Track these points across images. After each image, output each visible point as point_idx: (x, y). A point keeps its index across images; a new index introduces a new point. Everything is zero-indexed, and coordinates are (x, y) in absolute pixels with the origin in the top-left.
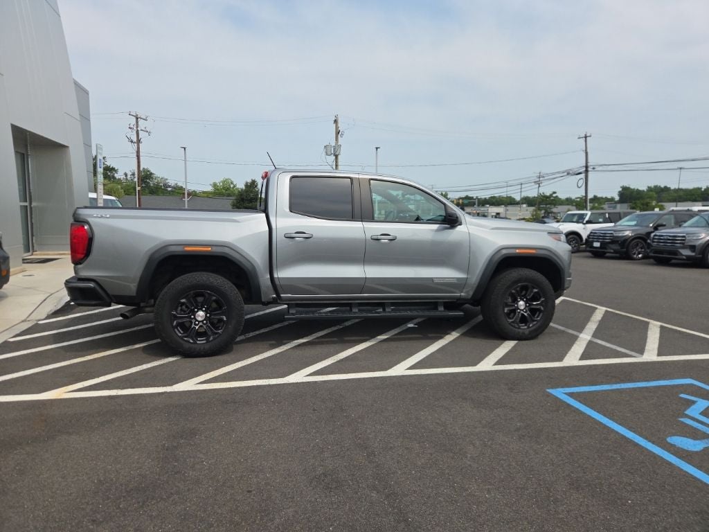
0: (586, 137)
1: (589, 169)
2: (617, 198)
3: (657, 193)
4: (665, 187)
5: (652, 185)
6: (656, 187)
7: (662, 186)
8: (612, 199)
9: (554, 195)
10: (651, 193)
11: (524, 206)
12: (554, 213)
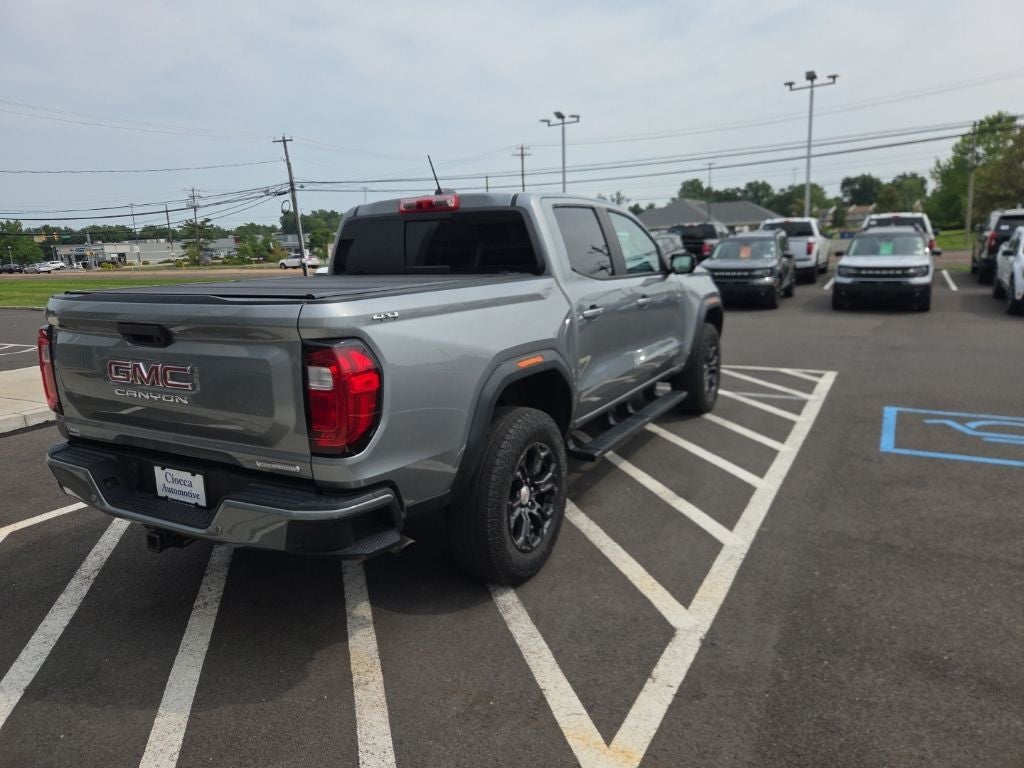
0: (284, 141)
1: (296, 187)
2: (279, 226)
3: (326, 220)
4: (332, 211)
5: (317, 209)
6: (321, 211)
7: (329, 211)
8: (273, 229)
9: (208, 224)
10: (319, 220)
11: (162, 240)
12: (212, 250)
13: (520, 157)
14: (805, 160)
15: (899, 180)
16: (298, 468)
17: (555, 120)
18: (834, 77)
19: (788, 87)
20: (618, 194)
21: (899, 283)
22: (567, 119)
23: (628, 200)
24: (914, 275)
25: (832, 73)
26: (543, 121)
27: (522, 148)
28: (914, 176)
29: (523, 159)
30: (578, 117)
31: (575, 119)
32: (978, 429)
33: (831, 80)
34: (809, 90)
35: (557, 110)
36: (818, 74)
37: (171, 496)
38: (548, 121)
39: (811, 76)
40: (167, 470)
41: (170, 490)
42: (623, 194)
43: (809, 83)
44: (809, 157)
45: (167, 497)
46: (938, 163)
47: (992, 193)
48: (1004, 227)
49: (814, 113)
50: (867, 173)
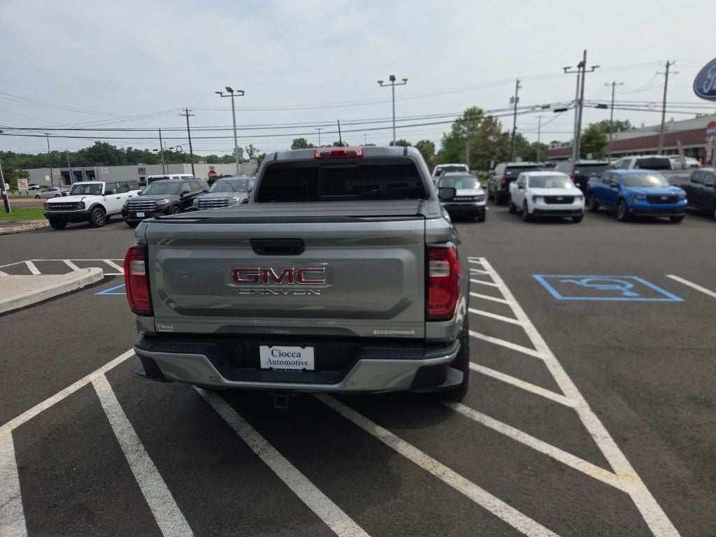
13: (186, 117)
14: (392, 129)
15: (421, 144)
16: (413, 332)
17: (226, 93)
18: (405, 80)
19: (379, 84)
20: (251, 146)
21: (470, 205)
22: (234, 94)
23: (258, 151)
24: (478, 201)
25: (405, 78)
26: (218, 93)
27: (187, 111)
28: (428, 142)
29: (188, 118)
30: (243, 92)
31: (242, 93)
32: (588, 283)
33: (404, 82)
34: (391, 87)
35: (229, 86)
36: (396, 77)
37: (275, 367)
38: (221, 93)
39: (392, 78)
40: (274, 347)
41: (275, 363)
42: (254, 146)
43: (391, 83)
44: (394, 127)
45: (271, 369)
46: (445, 134)
47: (477, 153)
48: (509, 173)
49: (395, 99)
50: (403, 139)
